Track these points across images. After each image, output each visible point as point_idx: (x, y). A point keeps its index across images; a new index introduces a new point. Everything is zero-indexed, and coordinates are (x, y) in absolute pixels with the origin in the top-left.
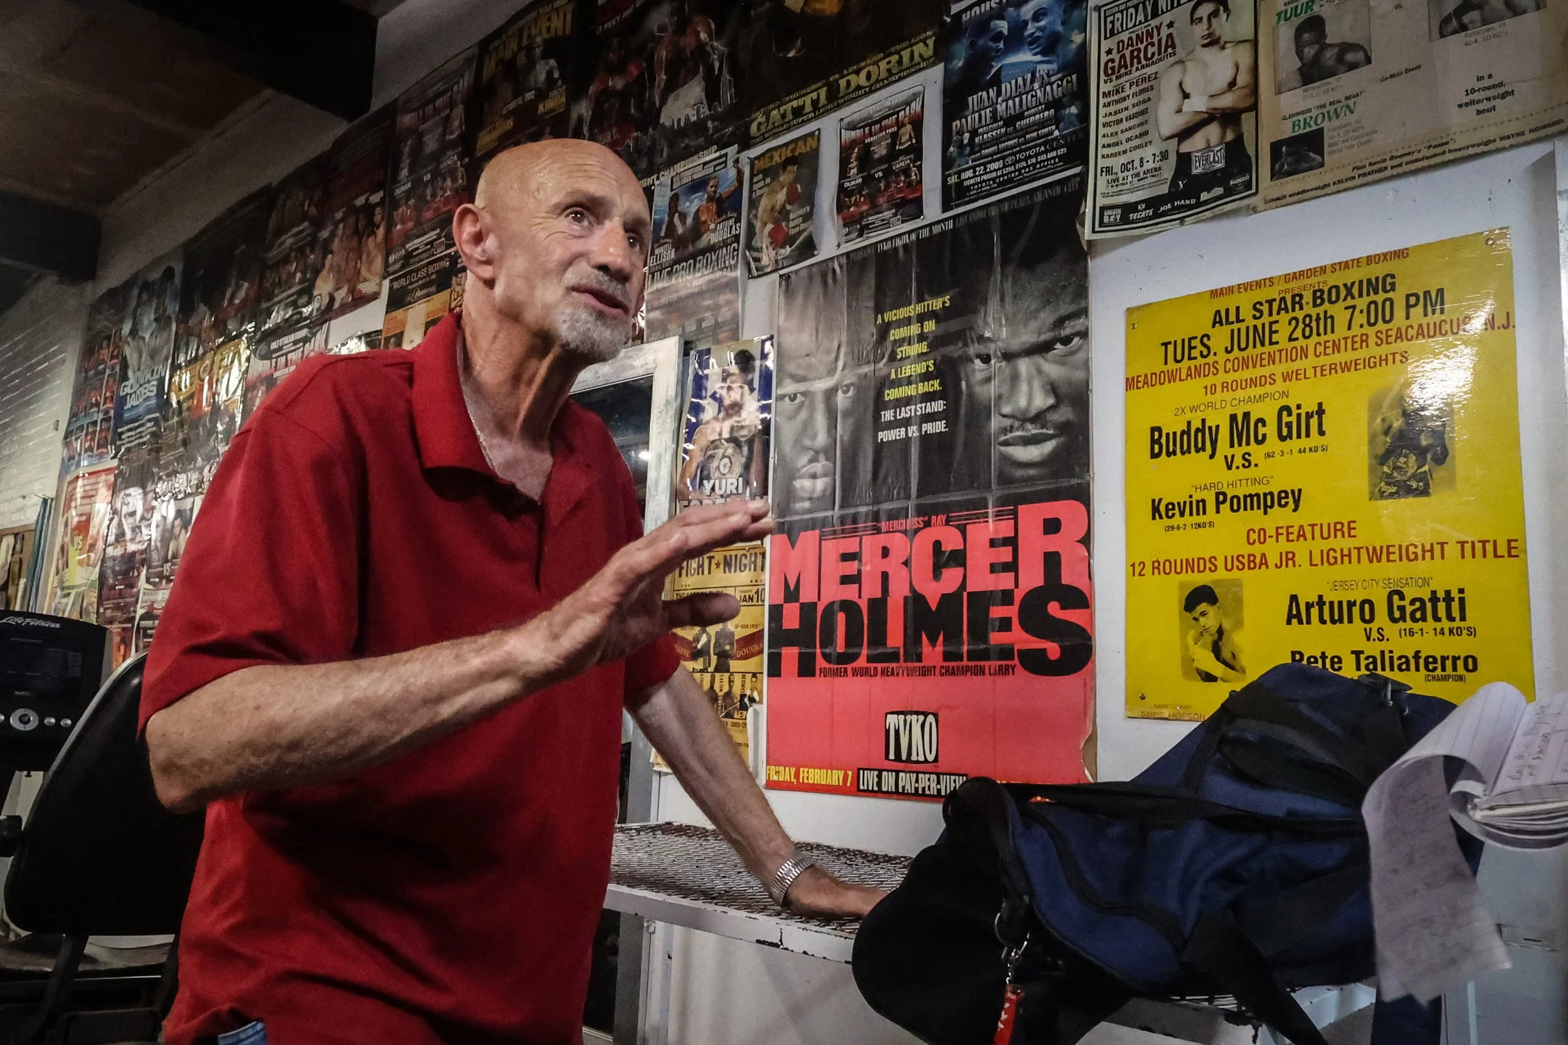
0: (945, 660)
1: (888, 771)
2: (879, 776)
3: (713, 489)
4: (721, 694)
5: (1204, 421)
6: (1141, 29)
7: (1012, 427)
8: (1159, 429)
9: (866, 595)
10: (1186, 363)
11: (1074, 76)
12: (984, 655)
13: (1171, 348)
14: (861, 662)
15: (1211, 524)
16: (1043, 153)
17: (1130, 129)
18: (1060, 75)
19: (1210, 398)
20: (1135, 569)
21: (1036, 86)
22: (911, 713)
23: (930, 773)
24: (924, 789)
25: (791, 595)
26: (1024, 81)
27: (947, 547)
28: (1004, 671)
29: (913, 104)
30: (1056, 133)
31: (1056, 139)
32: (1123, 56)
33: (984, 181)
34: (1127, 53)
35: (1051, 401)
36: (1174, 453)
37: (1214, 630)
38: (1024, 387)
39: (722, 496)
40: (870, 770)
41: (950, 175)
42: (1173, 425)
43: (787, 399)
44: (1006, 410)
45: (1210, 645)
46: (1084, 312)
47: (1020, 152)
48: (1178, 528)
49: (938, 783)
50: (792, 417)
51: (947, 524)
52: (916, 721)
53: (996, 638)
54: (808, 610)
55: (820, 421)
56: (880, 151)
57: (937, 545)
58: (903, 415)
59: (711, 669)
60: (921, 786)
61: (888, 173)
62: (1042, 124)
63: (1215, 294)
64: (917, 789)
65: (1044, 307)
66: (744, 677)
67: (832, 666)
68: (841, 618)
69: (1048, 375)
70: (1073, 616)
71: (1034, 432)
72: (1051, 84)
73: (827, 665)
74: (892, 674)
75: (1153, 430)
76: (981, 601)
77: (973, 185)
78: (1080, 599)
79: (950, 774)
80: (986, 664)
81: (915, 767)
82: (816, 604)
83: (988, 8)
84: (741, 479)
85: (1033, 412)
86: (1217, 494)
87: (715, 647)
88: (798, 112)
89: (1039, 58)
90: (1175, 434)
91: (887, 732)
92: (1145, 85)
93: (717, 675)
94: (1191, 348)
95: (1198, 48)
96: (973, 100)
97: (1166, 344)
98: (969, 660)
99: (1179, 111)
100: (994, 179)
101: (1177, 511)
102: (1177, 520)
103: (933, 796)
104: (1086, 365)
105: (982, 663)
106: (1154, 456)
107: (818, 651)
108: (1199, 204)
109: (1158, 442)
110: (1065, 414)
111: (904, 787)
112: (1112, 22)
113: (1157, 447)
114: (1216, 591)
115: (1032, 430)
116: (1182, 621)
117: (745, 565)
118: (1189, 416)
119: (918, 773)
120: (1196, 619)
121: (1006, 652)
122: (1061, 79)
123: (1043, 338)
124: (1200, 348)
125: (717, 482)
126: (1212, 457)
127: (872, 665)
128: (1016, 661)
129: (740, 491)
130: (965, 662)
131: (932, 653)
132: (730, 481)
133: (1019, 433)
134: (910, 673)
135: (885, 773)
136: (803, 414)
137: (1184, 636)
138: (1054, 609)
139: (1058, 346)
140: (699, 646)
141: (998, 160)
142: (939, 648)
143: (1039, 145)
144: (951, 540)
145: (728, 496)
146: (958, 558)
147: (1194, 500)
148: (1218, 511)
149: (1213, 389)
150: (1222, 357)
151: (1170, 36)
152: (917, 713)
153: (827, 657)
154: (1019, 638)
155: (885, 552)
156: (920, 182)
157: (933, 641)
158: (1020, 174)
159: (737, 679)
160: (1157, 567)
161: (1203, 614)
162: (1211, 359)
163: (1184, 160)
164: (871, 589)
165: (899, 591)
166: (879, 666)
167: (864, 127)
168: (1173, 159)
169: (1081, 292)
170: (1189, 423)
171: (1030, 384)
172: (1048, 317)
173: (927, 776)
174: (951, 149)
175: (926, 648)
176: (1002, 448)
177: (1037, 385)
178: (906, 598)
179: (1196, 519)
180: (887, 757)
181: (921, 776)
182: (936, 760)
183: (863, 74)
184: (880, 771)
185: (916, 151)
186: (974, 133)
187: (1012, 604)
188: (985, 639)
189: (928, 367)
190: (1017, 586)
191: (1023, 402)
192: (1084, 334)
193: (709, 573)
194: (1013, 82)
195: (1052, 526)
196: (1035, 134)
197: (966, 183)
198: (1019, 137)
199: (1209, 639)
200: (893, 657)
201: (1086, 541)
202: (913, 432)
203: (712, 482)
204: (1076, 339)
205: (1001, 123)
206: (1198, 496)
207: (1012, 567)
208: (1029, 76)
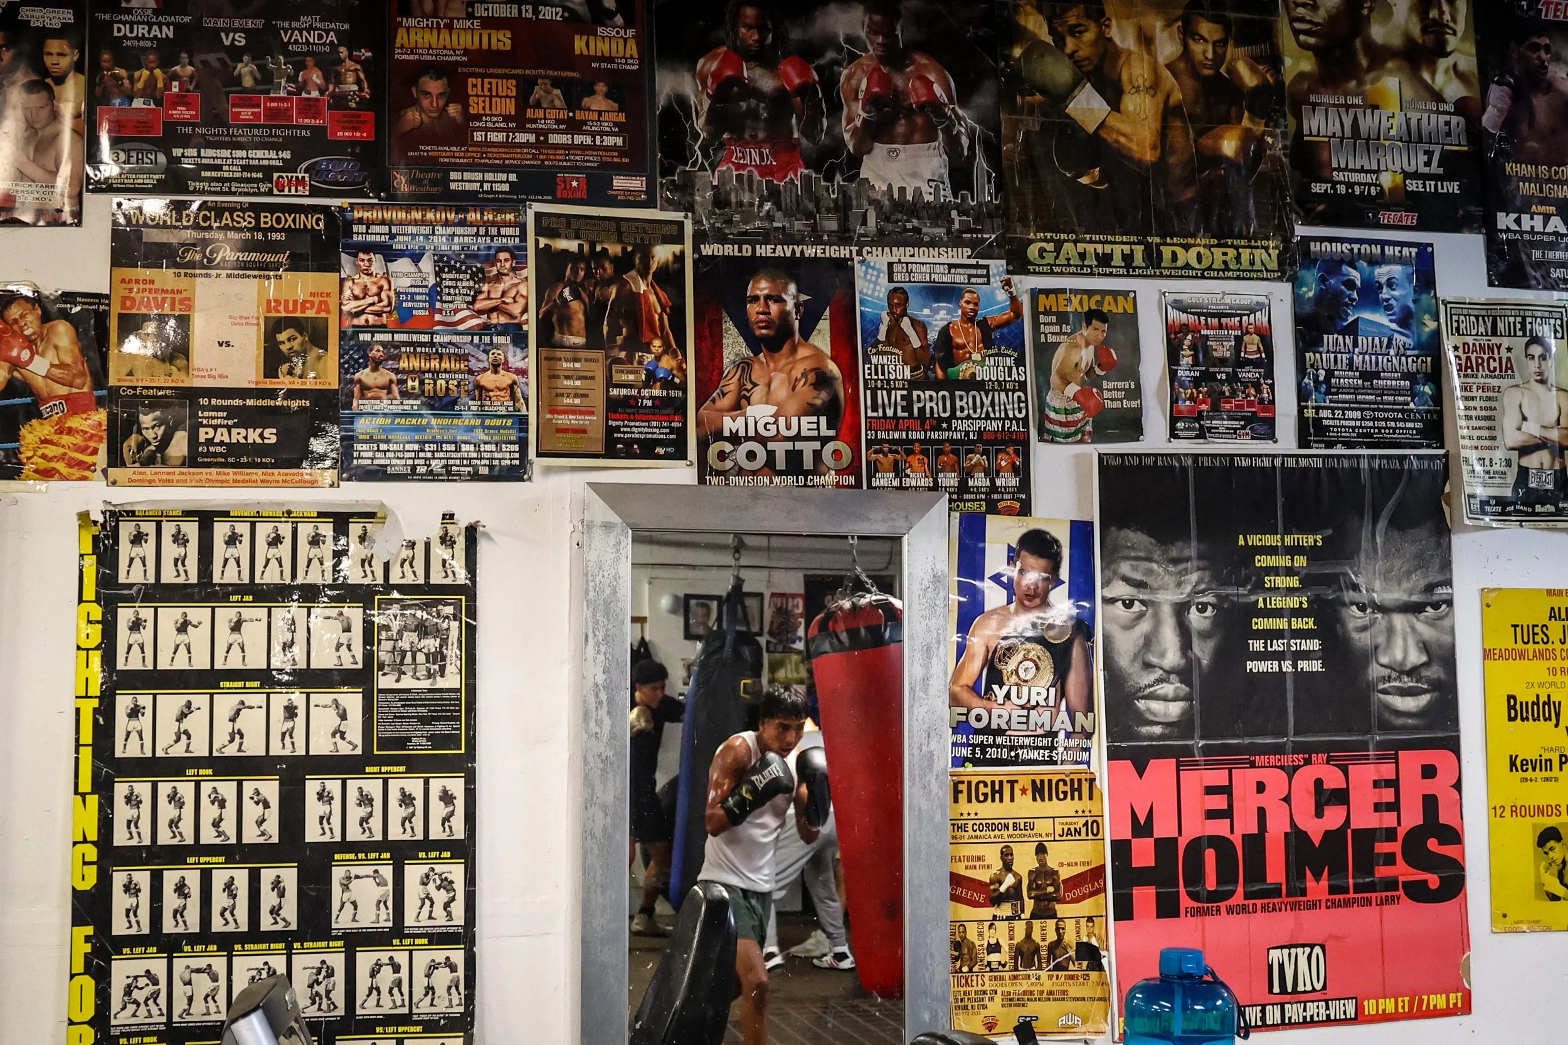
0: (1330, 893)
1: (1273, 1005)
2: (1263, 1011)
3: (1008, 696)
4: (1044, 944)
5: (1549, 696)
6: (1484, 340)
7: (1390, 677)
8: (1514, 698)
9: (1240, 830)
10: (1531, 646)
11: (1429, 359)
12: (1371, 887)
13: (1519, 630)
14: (1238, 898)
15: (1556, 779)
16: (1400, 420)
17: (1480, 428)
18: (1416, 352)
19: (1552, 678)
20: (1497, 811)
21: (1392, 352)
22: (1296, 946)
23: (1318, 1001)
24: (1312, 1017)
25: (1142, 828)
26: (1381, 343)
27: (1328, 785)
28: (1391, 901)
29: (1258, 314)
30: (1412, 405)
31: (1411, 410)
32: (1468, 358)
33: (1345, 427)
34: (1473, 357)
35: (1424, 659)
36: (1527, 719)
37: (1559, 861)
38: (1399, 642)
39: (1023, 707)
40: (1252, 1006)
41: (1307, 407)
42: (1526, 696)
43: (1119, 604)
44: (1384, 660)
45: (1556, 873)
46: (1449, 583)
47: (1378, 410)
48: (1531, 780)
49: (1327, 1008)
50: (1128, 627)
51: (1328, 763)
52: (1302, 954)
53: (1383, 872)
54: (1166, 847)
55: (1169, 638)
56: (1223, 350)
57: (1319, 783)
58: (1275, 647)
59: (1026, 915)
60: (1309, 1014)
61: (1232, 379)
62: (1398, 391)
63: (1550, 592)
64: (1305, 1018)
65: (1416, 570)
66: (1078, 923)
67: (1200, 905)
68: (1210, 855)
69: (1420, 635)
70: (1448, 850)
71: (1410, 684)
72: (1407, 357)
73: (1196, 905)
74: (1274, 910)
75: (1510, 697)
76: (1366, 837)
77: (1333, 427)
78: (1454, 836)
79: (1339, 999)
80: (1373, 895)
81: (1303, 997)
82: (1176, 839)
83: (1339, 250)
84: (1052, 691)
85: (1409, 666)
86: (1561, 756)
87: (1030, 888)
88: (1105, 260)
89: (1394, 326)
90: (1527, 703)
91: (1270, 967)
92: (1490, 394)
93: (1037, 924)
94: (1535, 634)
95: (1532, 381)
96: (1329, 339)
97: (1515, 626)
98: (1355, 892)
99: (1519, 429)
100: (1353, 428)
101: (1530, 766)
102: (1530, 774)
103: (1323, 1021)
104: (1452, 631)
105: (1369, 895)
106: (1511, 719)
107: (1182, 890)
108: (1534, 514)
109: (1514, 707)
110: (1435, 672)
111: (1290, 1018)
112: (1458, 321)
113: (1513, 712)
114: (1561, 831)
115: (1408, 682)
116: (1536, 853)
117: (1065, 793)
118: (1537, 690)
119: (1305, 1003)
120: (1546, 853)
121: (1391, 884)
122: (1417, 357)
123: (1415, 598)
124: (1541, 635)
125: (1014, 689)
126: (1557, 726)
127: (1251, 902)
128: (1401, 892)
129: (1051, 702)
130: (1351, 895)
131: (1317, 887)
132: (1034, 690)
133: (1397, 684)
134: (1295, 907)
135: (1268, 1008)
136: (1144, 626)
137: (1537, 867)
138: (1432, 844)
139: (1429, 609)
140: (1003, 889)
141: (1356, 409)
142: (1324, 883)
143: (1398, 411)
144: (1333, 779)
145: (1033, 708)
146: (1341, 797)
147: (1543, 758)
148: (1561, 769)
149: (1553, 671)
150: (1558, 646)
151: (1508, 359)
152: (1303, 946)
153: (1194, 896)
154: (1403, 872)
155: (1261, 787)
156: (1272, 402)
157: (1317, 876)
158: (1380, 433)
159: (1070, 926)
160: (1514, 810)
161: (1551, 849)
162: (1550, 646)
163: (1523, 472)
164: (1246, 824)
165: (1277, 827)
166: (1259, 902)
167: (1199, 315)
168: (1515, 468)
169: (1446, 565)
170: (1538, 696)
171: (1405, 640)
172: (1419, 580)
173: (1316, 1004)
174: (1306, 380)
175: (1310, 883)
176: (1381, 696)
177: (1411, 642)
178: (1286, 834)
179: (1545, 774)
180: (1271, 991)
181: (1308, 1004)
182: (1324, 987)
183: (1193, 252)
184: (1264, 1006)
185: (1266, 365)
186: (1330, 374)
187: (1396, 840)
188: (1371, 873)
189: (1301, 603)
190: (1399, 824)
191: (1399, 656)
192: (1450, 603)
193: (1012, 800)
194: (1370, 339)
195: (1429, 772)
196: (1391, 398)
197: (1325, 422)
198: (1377, 395)
199: (1555, 869)
200: (1275, 892)
201: (1458, 786)
202: (1287, 667)
203: (1005, 689)
204: (1444, 606)
205: (1357, 374)
206: (1546, 756)
207: (1394, 807)
208: (1386, 340)
